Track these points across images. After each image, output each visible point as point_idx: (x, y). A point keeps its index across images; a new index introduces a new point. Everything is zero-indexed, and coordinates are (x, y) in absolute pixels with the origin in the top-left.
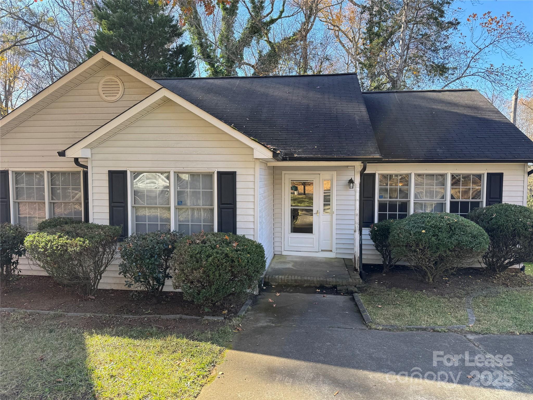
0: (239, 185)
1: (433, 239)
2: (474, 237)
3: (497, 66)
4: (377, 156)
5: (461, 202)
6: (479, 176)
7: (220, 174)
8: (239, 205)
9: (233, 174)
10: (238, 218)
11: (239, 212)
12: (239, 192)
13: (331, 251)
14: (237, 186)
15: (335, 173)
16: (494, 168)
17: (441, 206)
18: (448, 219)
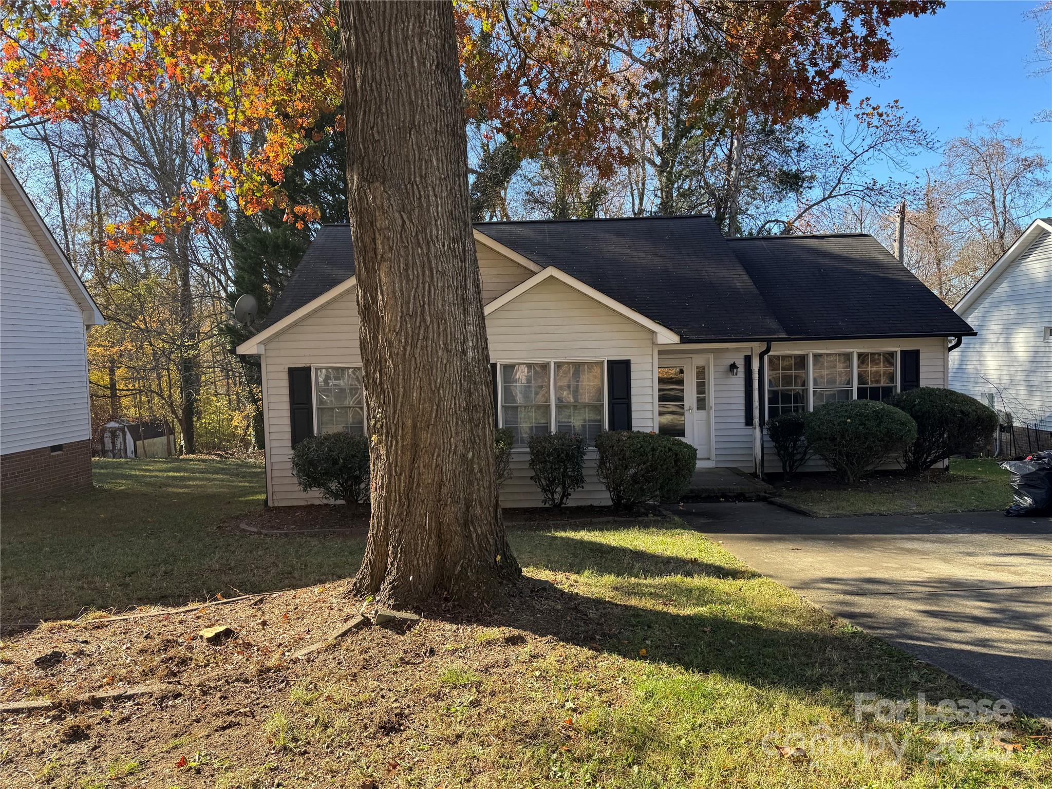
0: (633, 376)
1: (861, 428)
2: (902, 424)
3: (882, 181)
4: (784, 336)
5: (870, 388)
6: (892, 354)
7: (611, 363)
8: (634, 399)
9: (627, 363)
10: (634, 415)
11: (634, 407)
12: (633, 383)
13: (709, 459)
14: (632, 377)
15: (711, 356)
16: (909, 345)
17: (848, 393)
18: (873, 406)
